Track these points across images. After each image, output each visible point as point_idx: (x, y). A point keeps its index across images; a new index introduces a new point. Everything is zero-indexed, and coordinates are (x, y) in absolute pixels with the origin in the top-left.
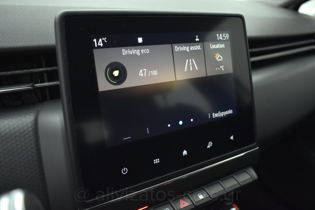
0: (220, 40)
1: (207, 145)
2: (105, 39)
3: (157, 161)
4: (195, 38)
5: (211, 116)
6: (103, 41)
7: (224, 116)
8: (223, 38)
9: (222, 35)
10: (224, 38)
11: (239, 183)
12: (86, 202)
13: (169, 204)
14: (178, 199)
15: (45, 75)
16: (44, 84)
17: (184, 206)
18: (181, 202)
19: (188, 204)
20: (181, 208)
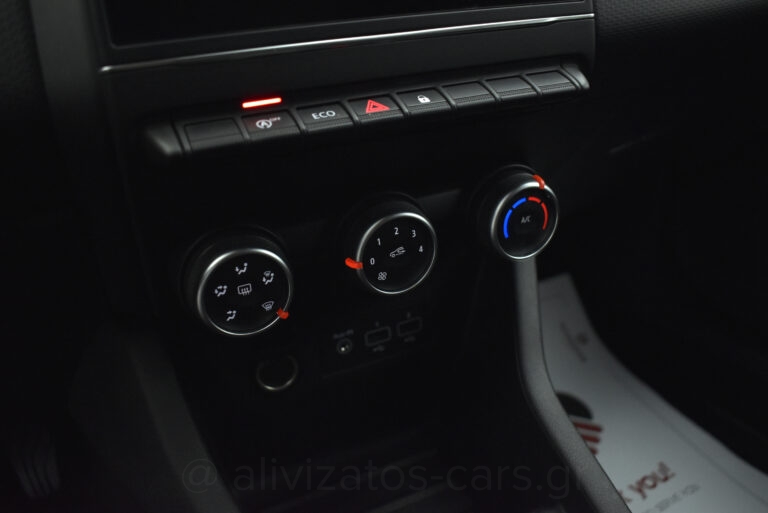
11: (533, 88)
12: (113, 46)
13: (337, 106)
14: (363, 99)
17: (375, 110)
18: (371, 103)
19: (387, 109)
20: (367, 111)
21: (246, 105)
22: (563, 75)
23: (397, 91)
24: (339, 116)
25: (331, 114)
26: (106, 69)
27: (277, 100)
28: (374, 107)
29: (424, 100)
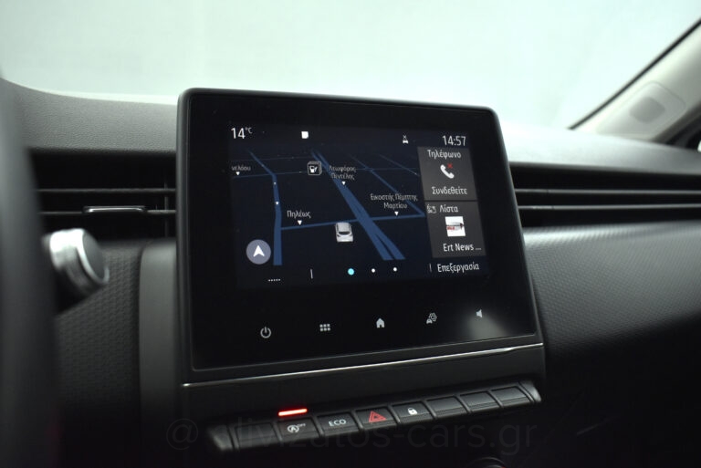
0: (449, 145)
1: (427, 318)
2: (249, 129)
3: (325, 327)
4: (402, 139)
5: (435, 268)
6: (246, 132)
7: (460, 272)
8: (455, 142)
9: (454, 138)
10: (458, 142)
11: (497, 402)
12: (195, 370)
13: (348, 415)
14: (366, 410)
15: (166, 199)
16: (162, 211)
17: (376, 420)
18: (373, 414)
19: (385, 419)
20: (370, 421)
21: (281, 414)
22: (521, 390)
23: (392, 404)
24: (349, 424)
25: (343, 422)
26: (186, 385)
27: (304, 411)
28: (375, 417)
29: (413, 412)
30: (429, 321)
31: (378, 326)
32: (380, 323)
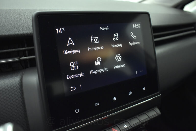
2: (63, 29)
3: (97, 104)
10: (137, 27)
11: (149, 117)
14: (111, 128)
15: (27, 52)
16: (26, 58)
18: (113, 130)
30: (129, 95)
31: (114, 100)
32: (115, 99)
